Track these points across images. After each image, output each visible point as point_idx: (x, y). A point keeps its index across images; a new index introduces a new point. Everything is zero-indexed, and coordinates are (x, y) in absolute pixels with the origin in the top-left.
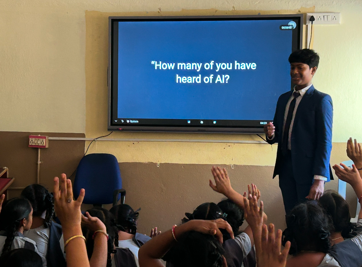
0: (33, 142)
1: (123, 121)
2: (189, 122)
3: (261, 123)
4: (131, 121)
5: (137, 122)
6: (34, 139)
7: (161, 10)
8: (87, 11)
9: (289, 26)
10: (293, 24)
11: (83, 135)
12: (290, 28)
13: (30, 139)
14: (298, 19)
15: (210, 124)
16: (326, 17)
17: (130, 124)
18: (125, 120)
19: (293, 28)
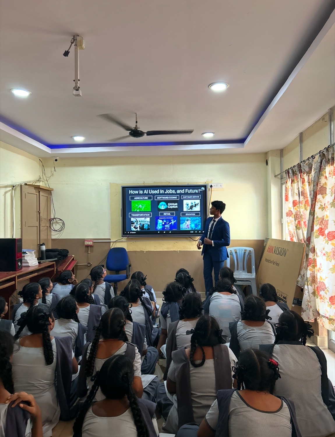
0: (87, 243)
1: (128, 233)
2: (159, 232)
3: (191, 232)
4: (133, 233)
5: (135, 233)
6: (87, 242)
7: (145, 183)
8: (110, 183)
9: (202, 189)
10: (203, 188)
12: (202, 190)
13: (85, 242)
14: (205, 186)
15: (168, 233)
16: (217, 185)
17: (132, 234)
18: (130, 232)
19: (203, 190)
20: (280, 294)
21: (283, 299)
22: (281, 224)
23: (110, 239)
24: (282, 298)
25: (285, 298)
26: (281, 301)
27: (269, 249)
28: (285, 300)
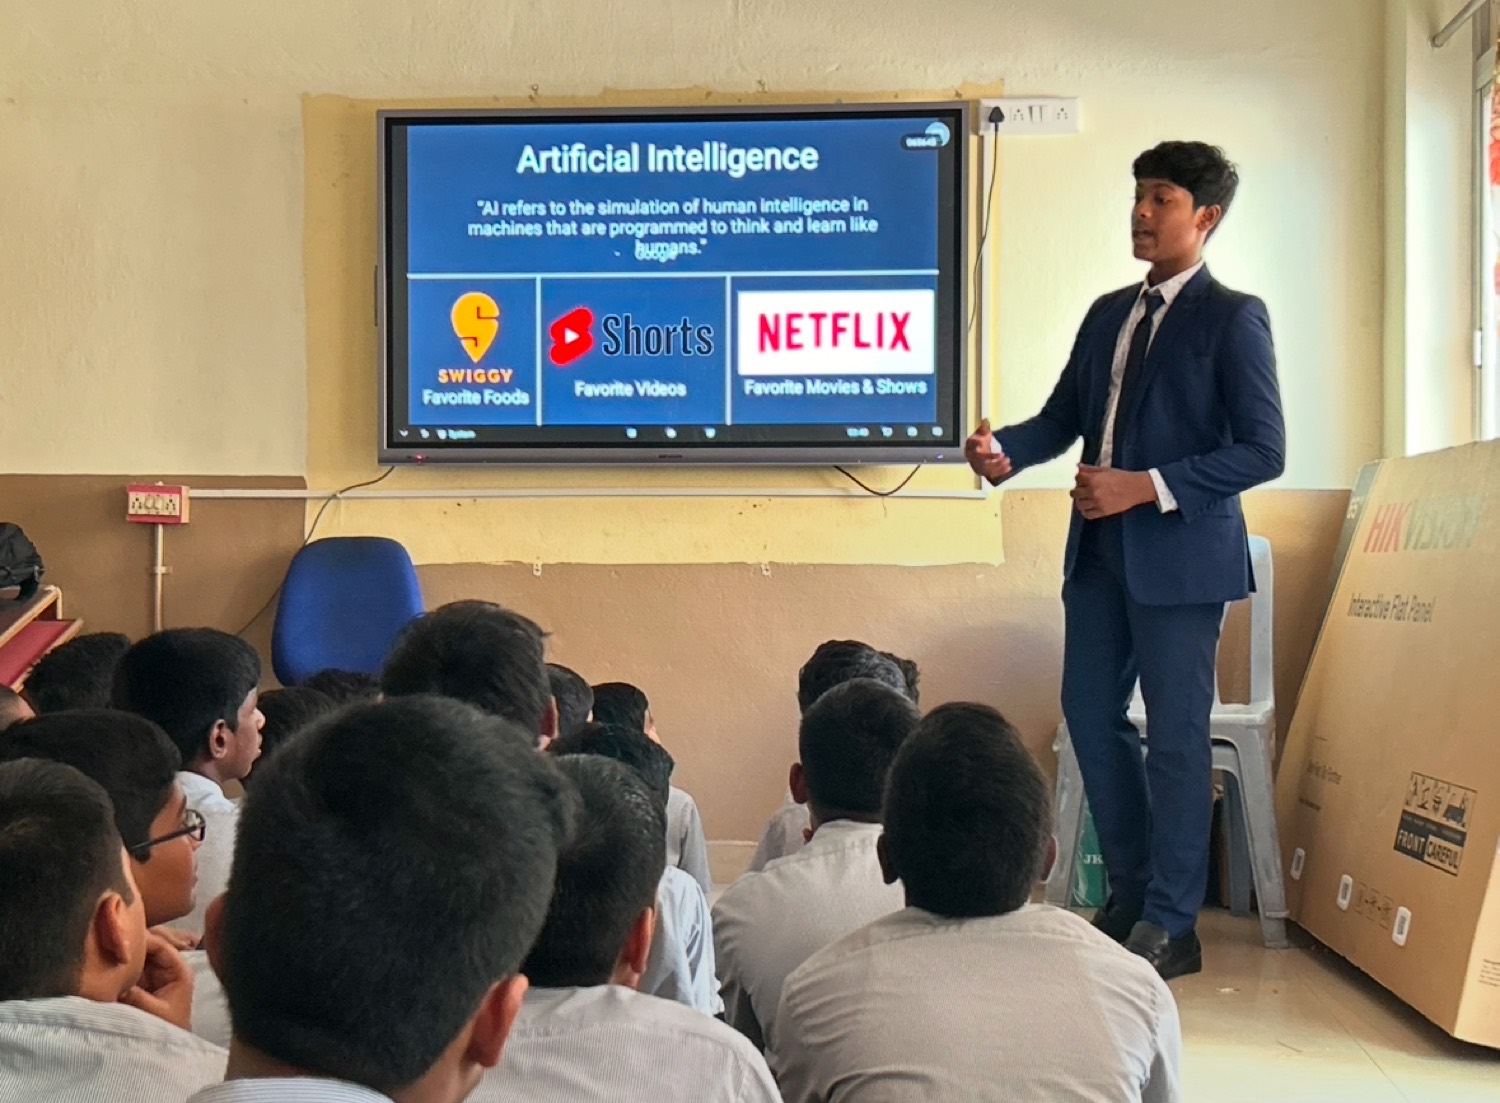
0: (141, 504)
1: (425, 434)
2: (632, 433)
4: (451, 432)
5: (472, 434)
6: (142, 496)
7: (540, 92)
8: (305, 94)
9: (930, 136)
10: (940, 131)
11: (299, 482)
12: (932, 142)
13: (132, 496)
14: (952, 115)
15: (697, 439)
16: (1036, 111)
17: (450, 444)
18: (432, 429)
19: (940, 142)
20: (1429, 797)
21: (1444, 821)
22: (1473, 373)
23: (301, 479)
24: (1438, 818)
25: (1456, 813)
26: (1432, 838)
27: (1376, 532)
28: (1459, 827)
